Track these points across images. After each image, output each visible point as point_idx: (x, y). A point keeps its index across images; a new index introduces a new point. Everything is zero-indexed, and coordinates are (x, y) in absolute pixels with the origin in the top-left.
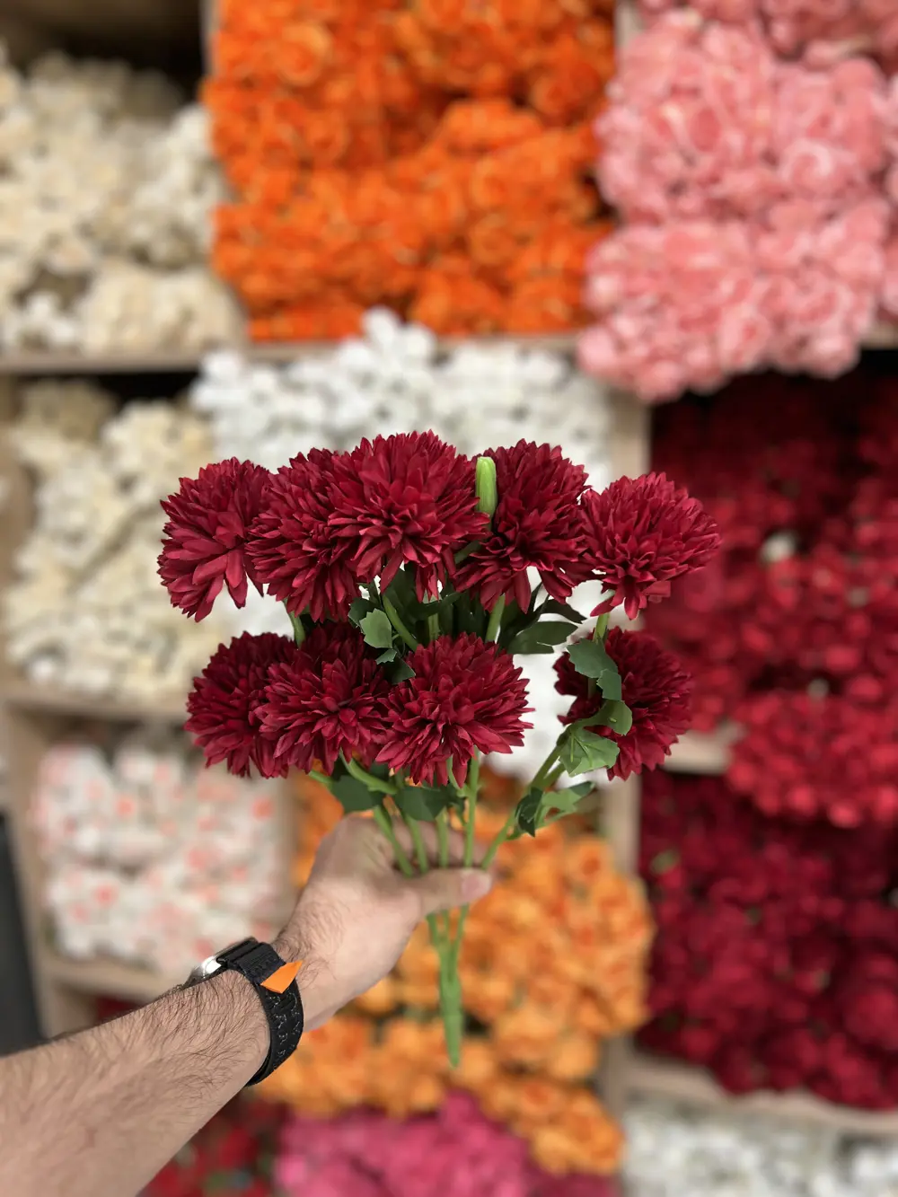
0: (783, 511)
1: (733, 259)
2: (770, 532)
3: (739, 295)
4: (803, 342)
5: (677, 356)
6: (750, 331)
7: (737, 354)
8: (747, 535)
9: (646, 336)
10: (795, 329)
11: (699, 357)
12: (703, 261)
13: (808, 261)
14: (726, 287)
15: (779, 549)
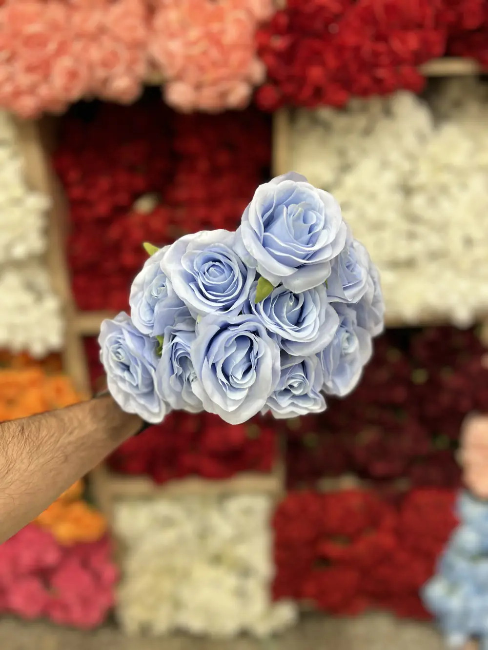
0: (139, 182)
1: (55, 27)
2: (136, 196)
3: (61, 50)
4: (106, 81)
5: (32, 90)
6: (73, 75)
7: (67, 89)
8: (122, 198)
9: (10, 78)
10: (101, 73)
11: (44, 91)
12: (34, 28)
13: (102, 30)
14: (52, 47)
15: (145, 205)
